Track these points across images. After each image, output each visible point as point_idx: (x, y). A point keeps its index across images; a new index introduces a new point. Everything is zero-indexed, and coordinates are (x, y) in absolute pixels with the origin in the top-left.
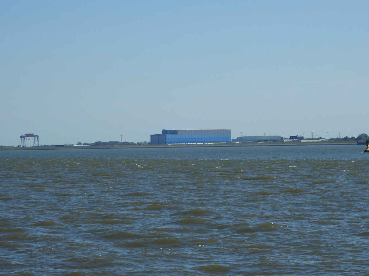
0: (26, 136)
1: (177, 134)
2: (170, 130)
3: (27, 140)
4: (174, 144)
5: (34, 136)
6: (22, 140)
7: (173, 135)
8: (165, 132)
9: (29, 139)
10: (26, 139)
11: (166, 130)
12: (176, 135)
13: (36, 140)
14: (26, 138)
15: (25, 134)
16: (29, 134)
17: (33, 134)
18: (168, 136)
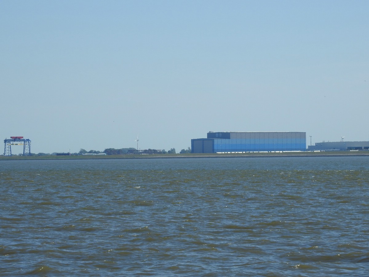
0: (12, 141)
1: (230, 139)
2: (219, 133)
3: (15, 145)
4: (226, 153)
5: (24, 140)
6: (7, 146)
7: (225, 140)
8: (211, 135)
9: (17, 144)
10: (13, 144)
11: (213, 133)
12: (227, 140)
13: (27, 146)
14: (12, 142)
15: (11, 137)
16: (16, 138)
17: (23, 137)
18: (217, 141)
